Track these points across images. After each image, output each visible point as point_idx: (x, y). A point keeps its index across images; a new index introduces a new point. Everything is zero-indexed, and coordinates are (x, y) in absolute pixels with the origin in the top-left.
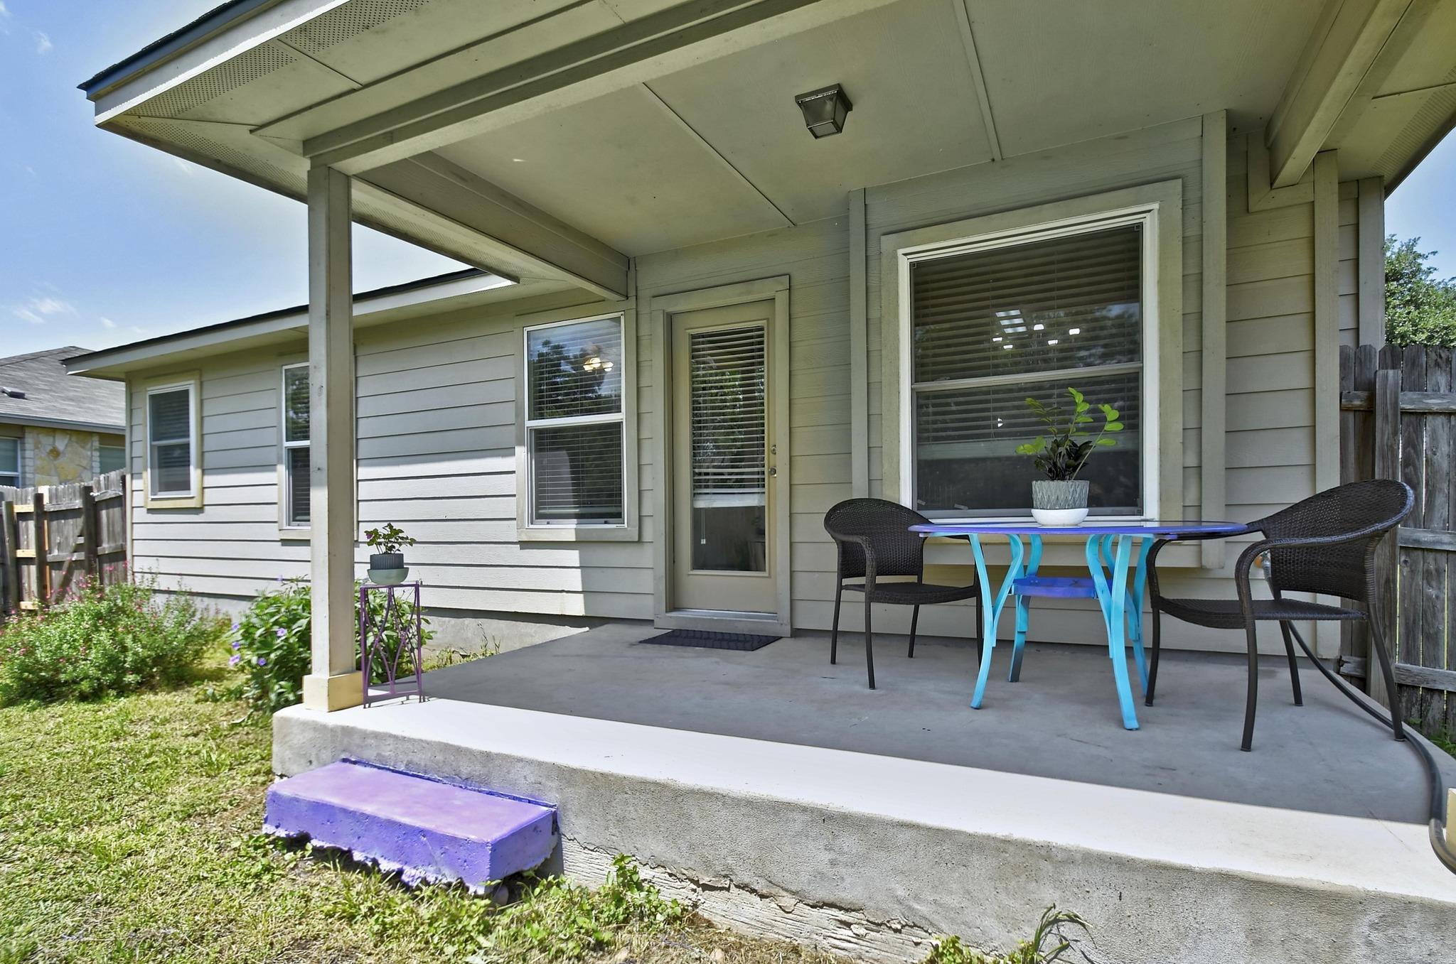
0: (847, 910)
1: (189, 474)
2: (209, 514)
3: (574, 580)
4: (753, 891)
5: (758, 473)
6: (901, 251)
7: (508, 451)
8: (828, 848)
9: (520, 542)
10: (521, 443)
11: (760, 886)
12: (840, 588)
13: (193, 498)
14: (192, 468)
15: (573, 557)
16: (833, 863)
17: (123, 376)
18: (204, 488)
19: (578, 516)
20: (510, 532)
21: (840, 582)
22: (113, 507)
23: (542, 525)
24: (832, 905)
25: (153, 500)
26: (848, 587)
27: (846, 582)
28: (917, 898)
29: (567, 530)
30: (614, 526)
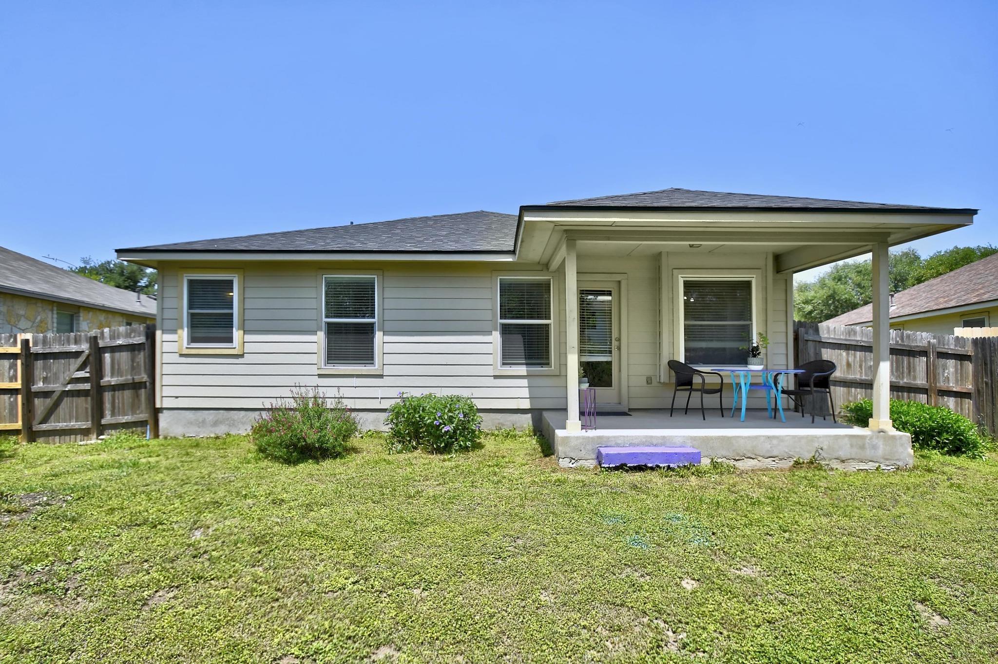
0: (774, 457)
1: (232, 333)
2: (247, 358)
3: (525, 393)
4: (751, 458)
5: (609, 348)
6: (680, 276)
7: (489, 333)
8: (770, 444)
9: (494, 376)
10: (496, 330)
11: (753, 456)
12: (676, 390)
13: (235, 348)
14: (234, 329)
15: (525, 382)
16: (771, 447)
17: (155, 265)
18: (244, 342)
19: (527, 364)
20: (490, 371)
21: (676, 388)
22: (123, 352)
23: (507, 368)
24: (770, 457)
25: (187, 348)
26: (678, 390)
27: (679, 388)
28: (790, 451)
29: (522, 370)
30: (547, 369)
